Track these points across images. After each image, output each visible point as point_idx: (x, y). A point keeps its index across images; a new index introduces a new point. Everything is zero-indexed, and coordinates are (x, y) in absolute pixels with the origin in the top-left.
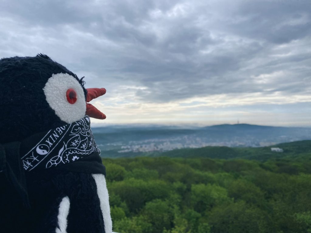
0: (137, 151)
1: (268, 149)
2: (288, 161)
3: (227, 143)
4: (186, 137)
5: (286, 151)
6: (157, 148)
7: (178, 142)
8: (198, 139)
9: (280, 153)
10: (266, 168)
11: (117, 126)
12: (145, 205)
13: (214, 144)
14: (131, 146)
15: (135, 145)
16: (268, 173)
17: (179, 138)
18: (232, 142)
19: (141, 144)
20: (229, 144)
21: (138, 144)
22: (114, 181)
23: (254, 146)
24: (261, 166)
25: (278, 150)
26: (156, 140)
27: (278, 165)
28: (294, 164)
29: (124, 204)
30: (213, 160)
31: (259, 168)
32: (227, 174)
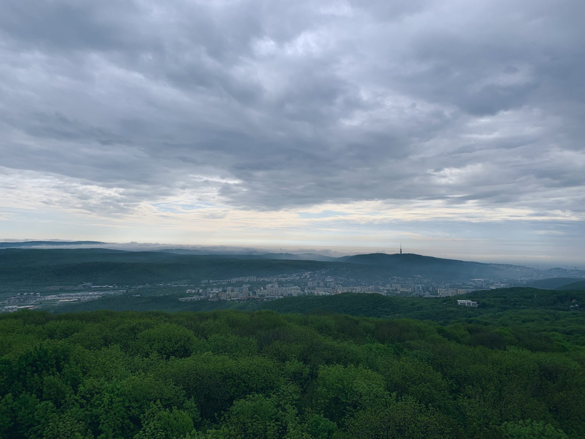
0: (215, 299)
1: (450, 300)
2: (486, 324)
3: (381, 288)
4: (307, 274)
5: (483, 306)
6: (254, 293)
7: (294, 283)
9: (472, 309)
10: (450, 337)
11: (180, 249)
12: (231, 404)
13: (358, 290)
14: (205, 288)
15: (212, 287)
16: (453, 345)
17: (294, 277)
18: (388, 287)
19: (223, 286)
20: (384, 290)
21: (218, 287)
22: (173, 357)
23: (427, 295)
24: (440, 331)
25: (469, 303)
26: (253, 279)
27: (471, 331)
28: (497, 330)
29: (191, 403)
30: (356, 318)
31: (437, 336)
32: (380, 345)
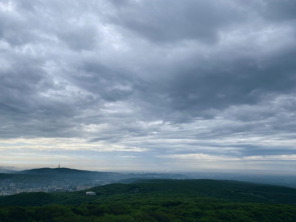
1: (83, 193)
2: (99, 204)
3: (45, 188)
5: (98, 194)
8: (12, 185)
9: (93, 196)
13: (31, 190)
16: (78, 217)
18: (49, 187)
20: (46, 190)
23: (71, 190)
24: (74, 210)
25: (91, 193)
27: (89, 208)
28: (102, 206)
30: (24, 208)
31: (71, 213)
